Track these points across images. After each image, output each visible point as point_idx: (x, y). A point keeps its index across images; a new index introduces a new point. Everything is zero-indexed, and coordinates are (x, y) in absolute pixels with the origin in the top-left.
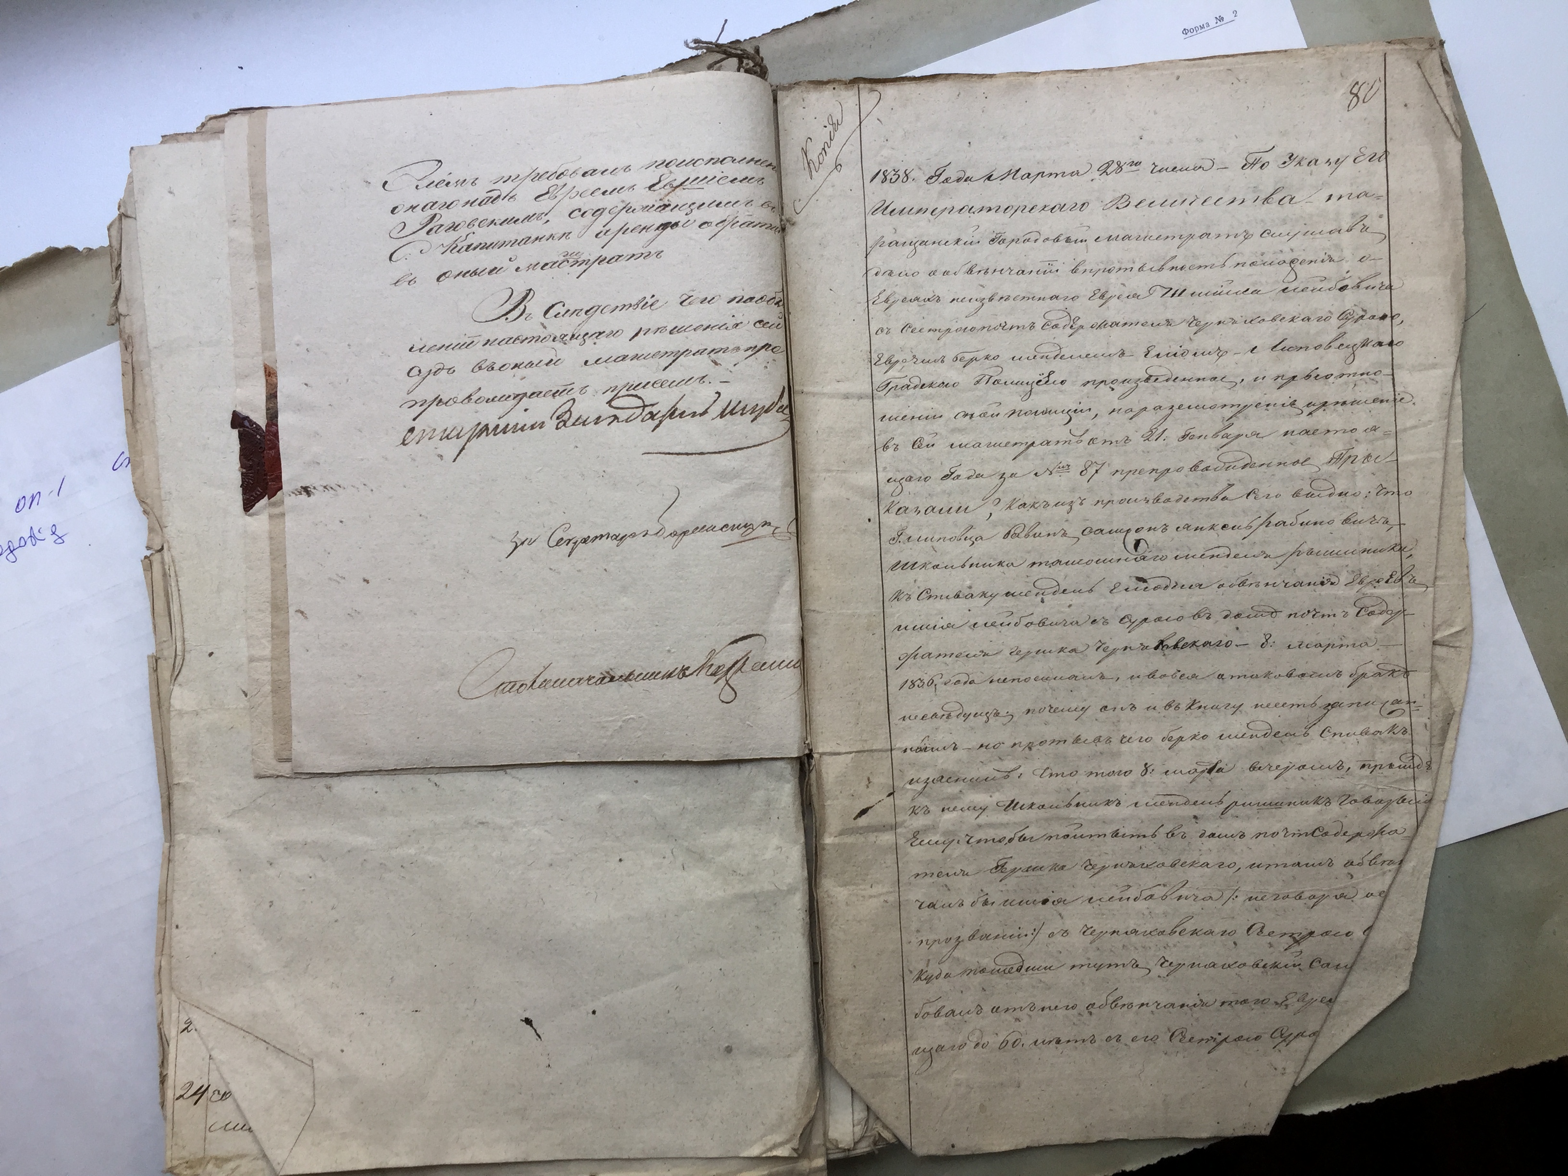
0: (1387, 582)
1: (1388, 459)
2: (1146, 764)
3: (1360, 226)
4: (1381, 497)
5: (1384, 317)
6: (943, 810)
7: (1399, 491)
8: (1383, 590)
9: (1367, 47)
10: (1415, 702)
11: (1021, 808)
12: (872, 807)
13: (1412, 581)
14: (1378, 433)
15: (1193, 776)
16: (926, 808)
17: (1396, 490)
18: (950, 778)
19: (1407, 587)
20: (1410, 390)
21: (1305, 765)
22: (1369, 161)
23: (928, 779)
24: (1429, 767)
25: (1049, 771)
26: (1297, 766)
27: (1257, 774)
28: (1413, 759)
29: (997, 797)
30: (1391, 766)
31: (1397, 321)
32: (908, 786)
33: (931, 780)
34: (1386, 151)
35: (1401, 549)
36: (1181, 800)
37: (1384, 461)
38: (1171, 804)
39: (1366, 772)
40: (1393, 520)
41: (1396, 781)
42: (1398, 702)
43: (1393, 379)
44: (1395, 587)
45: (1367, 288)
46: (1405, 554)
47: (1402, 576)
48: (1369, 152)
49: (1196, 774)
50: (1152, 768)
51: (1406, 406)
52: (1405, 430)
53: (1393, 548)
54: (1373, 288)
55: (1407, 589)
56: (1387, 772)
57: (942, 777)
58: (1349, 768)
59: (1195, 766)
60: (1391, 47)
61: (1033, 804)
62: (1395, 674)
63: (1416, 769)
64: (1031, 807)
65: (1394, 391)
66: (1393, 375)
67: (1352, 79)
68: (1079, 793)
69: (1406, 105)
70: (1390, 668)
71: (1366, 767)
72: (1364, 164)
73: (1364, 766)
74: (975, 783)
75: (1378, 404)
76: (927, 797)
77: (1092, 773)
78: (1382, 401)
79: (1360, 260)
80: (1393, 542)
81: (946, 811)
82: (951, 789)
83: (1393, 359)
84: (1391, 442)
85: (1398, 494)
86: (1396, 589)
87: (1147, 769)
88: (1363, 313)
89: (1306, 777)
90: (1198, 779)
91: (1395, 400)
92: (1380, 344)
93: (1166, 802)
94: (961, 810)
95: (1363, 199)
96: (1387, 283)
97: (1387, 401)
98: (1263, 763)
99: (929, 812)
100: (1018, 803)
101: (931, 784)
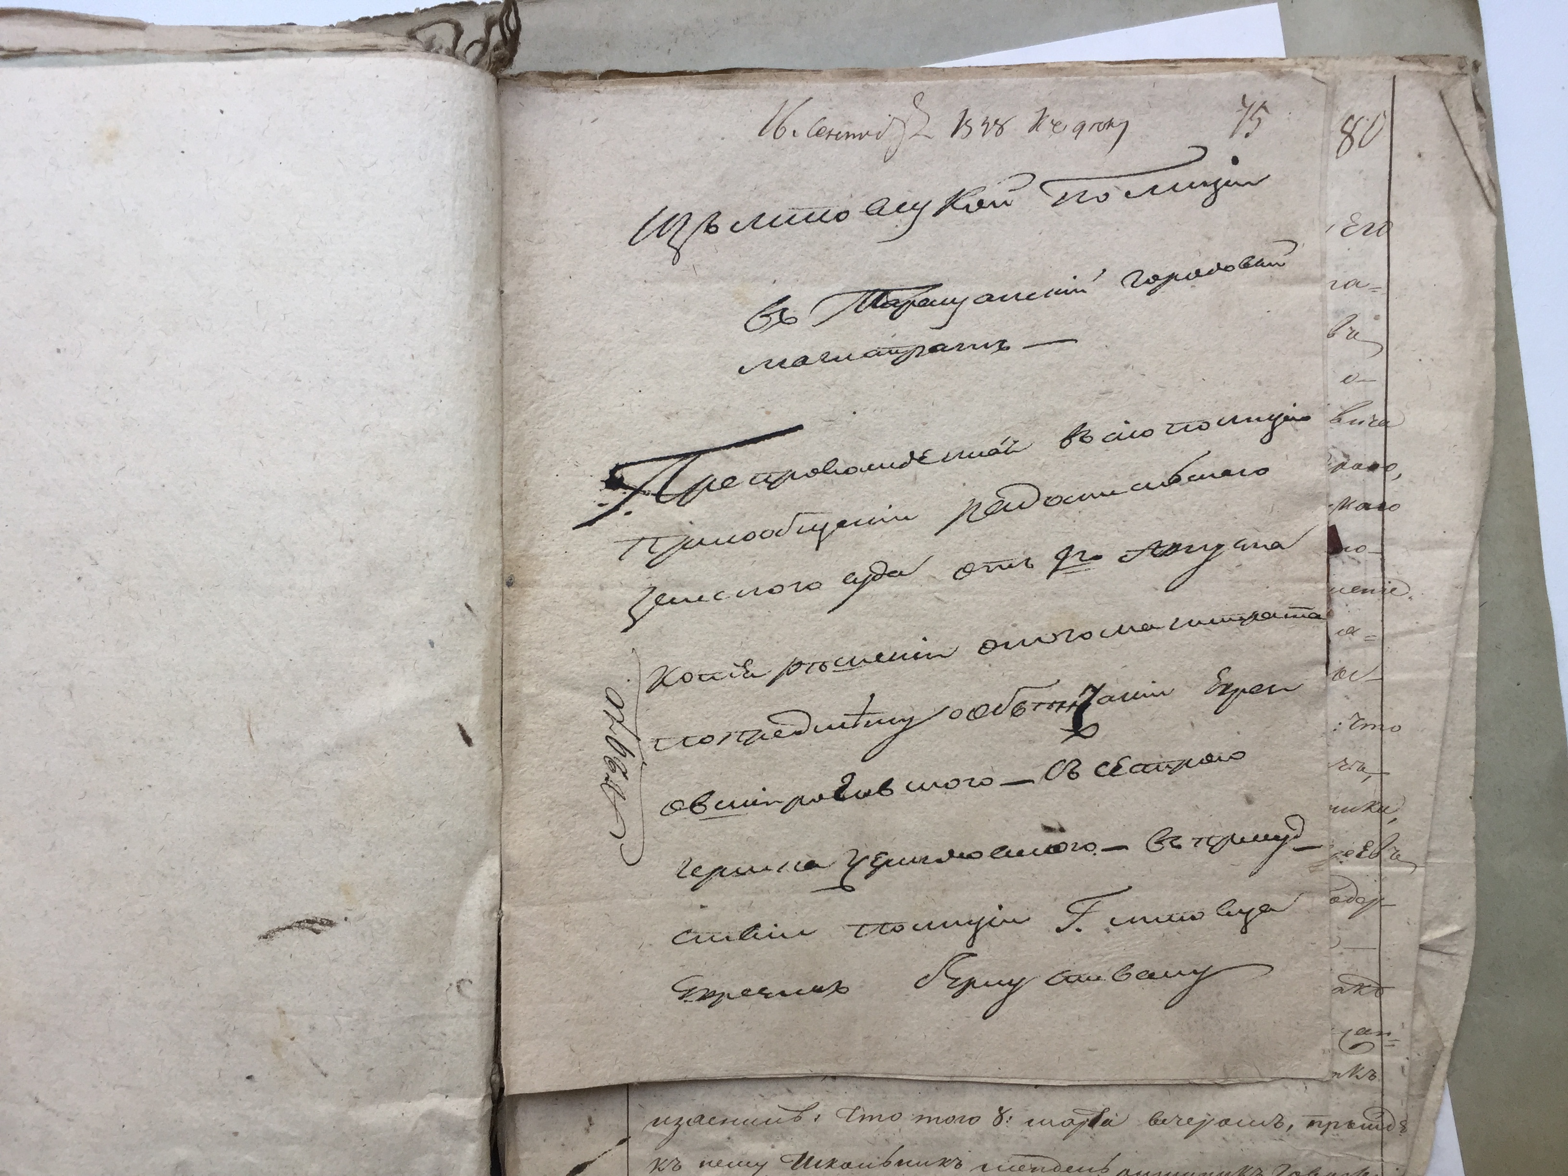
0: (1359, 856)
1: (1369, 677)
2: (1001, 1108)
3: (1346, 331)
4: (1355, 734)
5: (1374, 467)
6: (702, 1165)
7: (1382, 725)
8: (1351, 868)
9: (1367, 65)
10: (1389, 1034)
11: (816, 1166)
12: (592, 1162)
13: (1394, 857)
14: (1358, 638)
15: (1069, 1129)
16: (676, 1162)
17: (1378, 723)
18: (714, 1118)
19: (1389, 865)
20: (1407, 577)
21: (1229, 1120)
22: (1364, 234)
23: (681, 1118)
24: (1404, 1129)
25: (859, 1113)
26: (1217, 1120)
27: (1160, 1130)
28: (1382, 1116)
29: (782, 1147)
30: (1351, 1124)
31: (1392, 474)
32: (651, 1129)
33: (685, 1120)
34: (1388, 222)
35: (1381, 810)
36: (1050, 1164)
37: (1363, 679)
38: (1034, 1170)
39: (1315, 1131)
40: (1373, 766)
41: (1356, 1148)
42: (1366, 1031)
43: (1383, 559)
44: (1370, 864)
45: (1351, 423)
46: (1386, 818)
47: (1381, 849)
48: (1364, 222)
49: (1072, 1127)
50: (1008, 1115)
51: (1399, 600)
52: (1395, 636)
53: (1370, 808)
54: (1360, 423)
55: (1388, 869)
56: (1344, 1132)
57: (703, 1116)
58: (1292, 1126)
59: (1072, 1115)
60: (1403, 66)
61: (834, 1160)
62: (1364, 991)
63: (1385, 1131)
64: (830, 1166)
65: (1383, 577)
66: (1382, 553)
67: (1344, 111)
68: (903, 1146)
69: (1420, 156)
70: (1356, 981)
71: (1316, 1125)
72: (1356, 238)
73: (1312, 1123)
74: (750, 1126)
75: (1358, 595)
76: (679, 1146)
77: (922, 1117)
78: (1364, 591)
79: (1344, 381)
80: (1371, 799)
81: (706, 1166)
82: (714, 1134)
83: (1383, 529)
84: (1375, 651)
85: (1382, 729)
86: (1372, 868)
87: (1001, 1115)
88: (1345, 460)
89: (1229, 1138)
90: (1075, 1135)
91: (1384, 590)
92: (1366, 506)
93: (1028, 1167)
94: (729, 1165)
95: (1352, 289)
96: (1381, 417)
97: (1372, 591)
98: (1169, 1115)
99: (680, 1167)
100: (812, 1158)
101: (684, 1127)
